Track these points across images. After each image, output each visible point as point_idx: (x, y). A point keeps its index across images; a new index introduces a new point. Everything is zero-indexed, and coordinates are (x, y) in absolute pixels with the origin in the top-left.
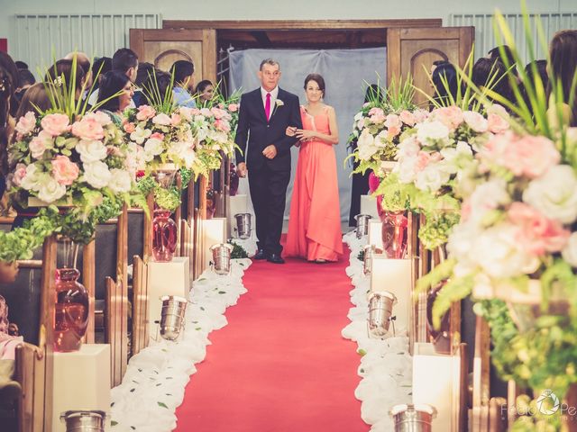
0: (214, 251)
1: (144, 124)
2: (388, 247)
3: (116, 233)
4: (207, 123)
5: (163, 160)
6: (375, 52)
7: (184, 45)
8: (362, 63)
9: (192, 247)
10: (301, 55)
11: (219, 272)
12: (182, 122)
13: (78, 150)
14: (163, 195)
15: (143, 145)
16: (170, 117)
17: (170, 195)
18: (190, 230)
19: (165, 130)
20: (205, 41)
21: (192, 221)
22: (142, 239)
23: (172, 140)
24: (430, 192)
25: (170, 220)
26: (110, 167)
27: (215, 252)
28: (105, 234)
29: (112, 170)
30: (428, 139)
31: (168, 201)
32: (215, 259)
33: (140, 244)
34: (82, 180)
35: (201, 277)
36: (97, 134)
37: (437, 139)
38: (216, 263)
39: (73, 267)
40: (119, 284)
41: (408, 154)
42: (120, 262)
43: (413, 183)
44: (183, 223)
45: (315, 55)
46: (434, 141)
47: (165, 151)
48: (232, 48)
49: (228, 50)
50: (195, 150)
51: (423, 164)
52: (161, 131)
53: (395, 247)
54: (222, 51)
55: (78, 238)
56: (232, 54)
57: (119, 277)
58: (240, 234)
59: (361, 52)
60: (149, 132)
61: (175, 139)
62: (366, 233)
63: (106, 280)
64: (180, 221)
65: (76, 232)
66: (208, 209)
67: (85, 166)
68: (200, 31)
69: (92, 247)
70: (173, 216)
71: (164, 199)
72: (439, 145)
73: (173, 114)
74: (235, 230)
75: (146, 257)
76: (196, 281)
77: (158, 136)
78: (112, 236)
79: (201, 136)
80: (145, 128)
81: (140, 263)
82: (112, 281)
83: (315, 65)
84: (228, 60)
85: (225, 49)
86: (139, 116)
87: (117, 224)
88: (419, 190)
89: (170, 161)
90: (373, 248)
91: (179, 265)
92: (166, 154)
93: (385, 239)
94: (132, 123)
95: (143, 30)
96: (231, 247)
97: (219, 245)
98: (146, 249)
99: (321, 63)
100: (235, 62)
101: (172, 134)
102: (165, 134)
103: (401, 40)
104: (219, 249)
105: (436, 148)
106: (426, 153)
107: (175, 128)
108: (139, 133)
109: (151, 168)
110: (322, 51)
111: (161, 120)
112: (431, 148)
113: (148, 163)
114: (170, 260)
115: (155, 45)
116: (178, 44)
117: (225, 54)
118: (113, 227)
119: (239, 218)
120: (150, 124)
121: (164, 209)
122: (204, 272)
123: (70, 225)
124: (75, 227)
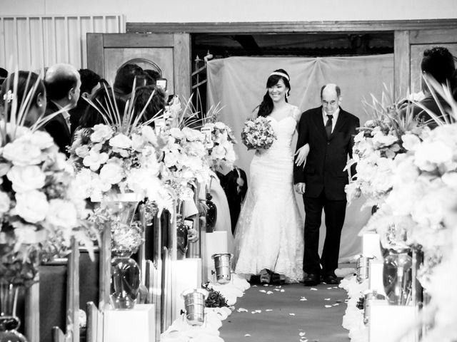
0: (186, 297)
1: (99, 147)
2: (390, 291)
3: (66, 276)
4: (177, 146)
5: (122, 189)
6: (381, 60)
7: (152, 52)
8: (366, 73)
9: (159, 294)
10: (292, 63)
11: (191, 322)
12: (145, 144)
13: (10, 178)
14: (123, 231)
15: (98, 172)
16: (131, 138)
17: (131, 231)
18: (156, 273)
19: (125, 154)
20: (177, 47)
21: (160, 261)
22: (98, 284)
23: (133, 166)
24: (430, 225)
25: (131, 260)
26: (49, 198)
27: (188, 299)
28: (53, 277)
29: (52, 201)
30: (428, 163)
31: (129, 238)
32: (187, 307)
33: (94, 288)
34: (14, 213)
35: (171, 328)
36: (33, 159)
37: (439, 162)
38: (188, 312)
39: (11, 314)
40: (69, 335)
41: (404, 181)
42: (70, 310)
43: (410, 216)
44: (148, 265)
45: (310, 63)
46: (435, 164)
47: (124, 179)
48: (210, 56)
49: (206, 58)
50: (160, 177)
51: (422, 193)
52: (119, 156)
53: (398, 291)
54: (198, 59)
55: (18, 281)
56: (211, 63)
57: (69, 328)
58: (218, 278)
59: (365, 60)
60: (105, 156)
61: (135, 165)
62: (368, 276)
63: (53, 331)
64: (144, 262)
65: (14, 273)
66: (179, 247)
67: (17, 196)
68: (171, 36)
69: (35, 291)
70: (136, 257)
71: (124, 236)
72: (441, 170)
73: (134, 135)
74: (213, 273)
75: (102, 304)
76: (165, 332)
77: (116, 162)
78: (61, 280)
79: (170, 161)
80: (101, 151)
81: (94, 311)
82: (61, 332)
83: (309, 76)
84: (205, 70)
85: (202, 57)
86: (93, 138)
87: (66, 265)
88: (417, 223)
89: (131, 191)
90: (374, 293)
91: (142, 314)
92: (125, 183)
93: (386, 282)
94: (85, 146)
95: (103, 34)
96: (206, 293)
97: (192, 291)
98: (102, 295)
99: (316, 74)
100: (214, 72)
101: (133, 159)
102: (124, 159)
103: (411, 44)
104: (191, 295)
105: (437, 173)
106: (425, 179)
107: (136, 152)
108: (93, 157)
109: (108, 199)
110: (318, 59)
111: (120, 142)
112: (431, 173)
113: (104, 193)
114: (131, 307)
115: (117, 52)
116: (145, 51)
117: (202, 63)
118: (62, 269)
119: (216, 259)
120: (106, 147)
121: (124, 247)
122: (174, 322)
123: (7, 265)
124: (13, 267)
